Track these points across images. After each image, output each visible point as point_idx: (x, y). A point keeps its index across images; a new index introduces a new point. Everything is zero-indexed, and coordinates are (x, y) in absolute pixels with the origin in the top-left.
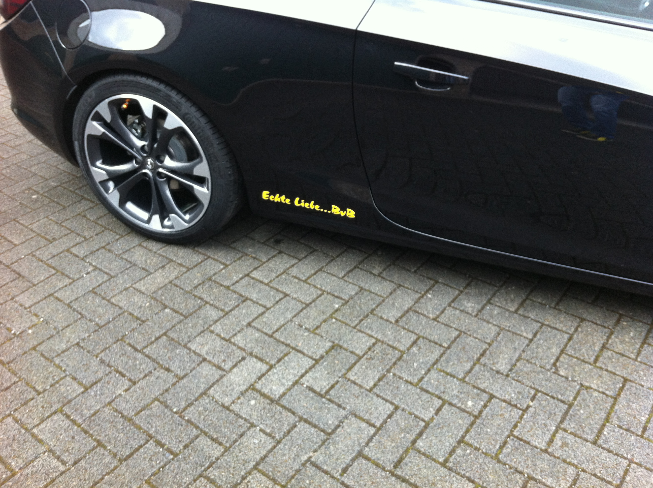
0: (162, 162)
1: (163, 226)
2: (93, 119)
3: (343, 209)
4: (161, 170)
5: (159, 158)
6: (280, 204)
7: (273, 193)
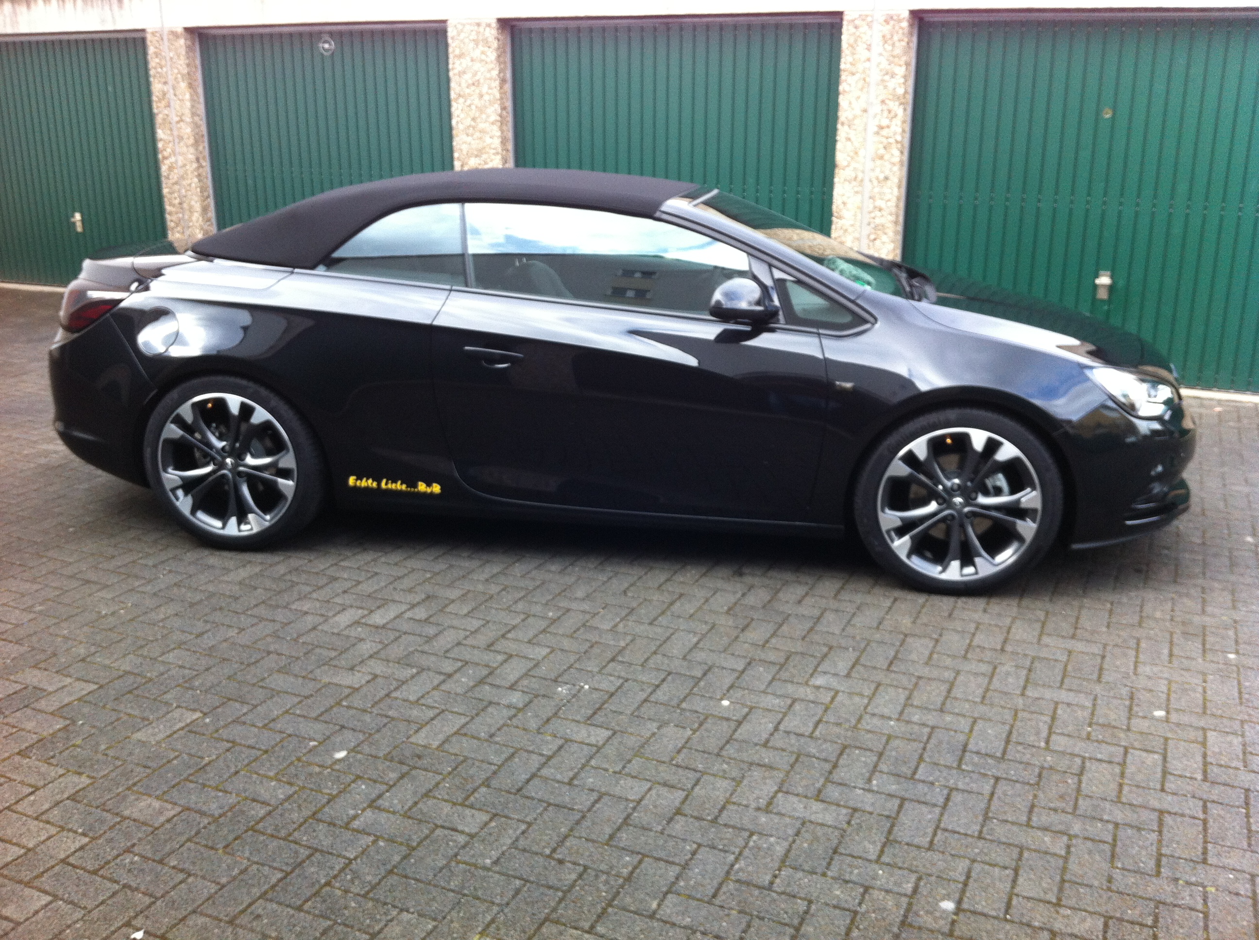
0: (243, 460)
1: (240, 531)
2: (172, 422)
3: (429, 485)
4: (241, 469)
5: (239, 456)
6: (367, 489)
7: (359, 478)
